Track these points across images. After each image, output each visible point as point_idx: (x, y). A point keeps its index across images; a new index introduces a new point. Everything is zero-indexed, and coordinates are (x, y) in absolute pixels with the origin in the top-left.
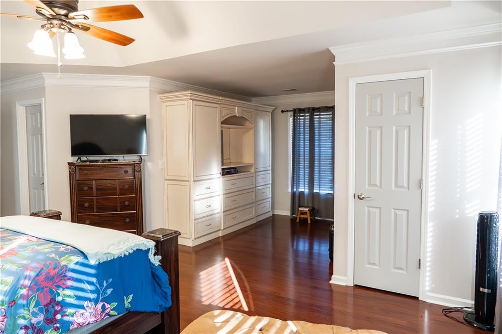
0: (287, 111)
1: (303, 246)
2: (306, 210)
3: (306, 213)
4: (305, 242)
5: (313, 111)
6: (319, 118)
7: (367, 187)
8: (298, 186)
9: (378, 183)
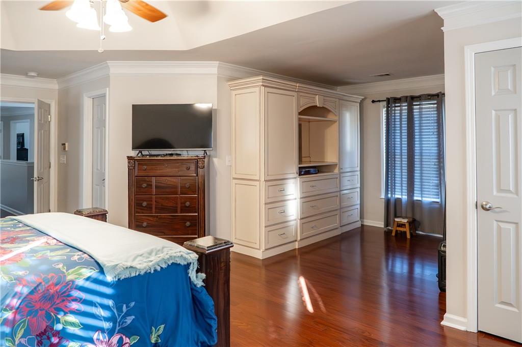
0: (379, 101)
1: (400, 267)
2: (405, 221)
3: (405, 225)
4: (402, 263)
5: (411, 100)
6: (420, 108)
7: (495, 193)
8: (393, 192)
9: (512, 188)
